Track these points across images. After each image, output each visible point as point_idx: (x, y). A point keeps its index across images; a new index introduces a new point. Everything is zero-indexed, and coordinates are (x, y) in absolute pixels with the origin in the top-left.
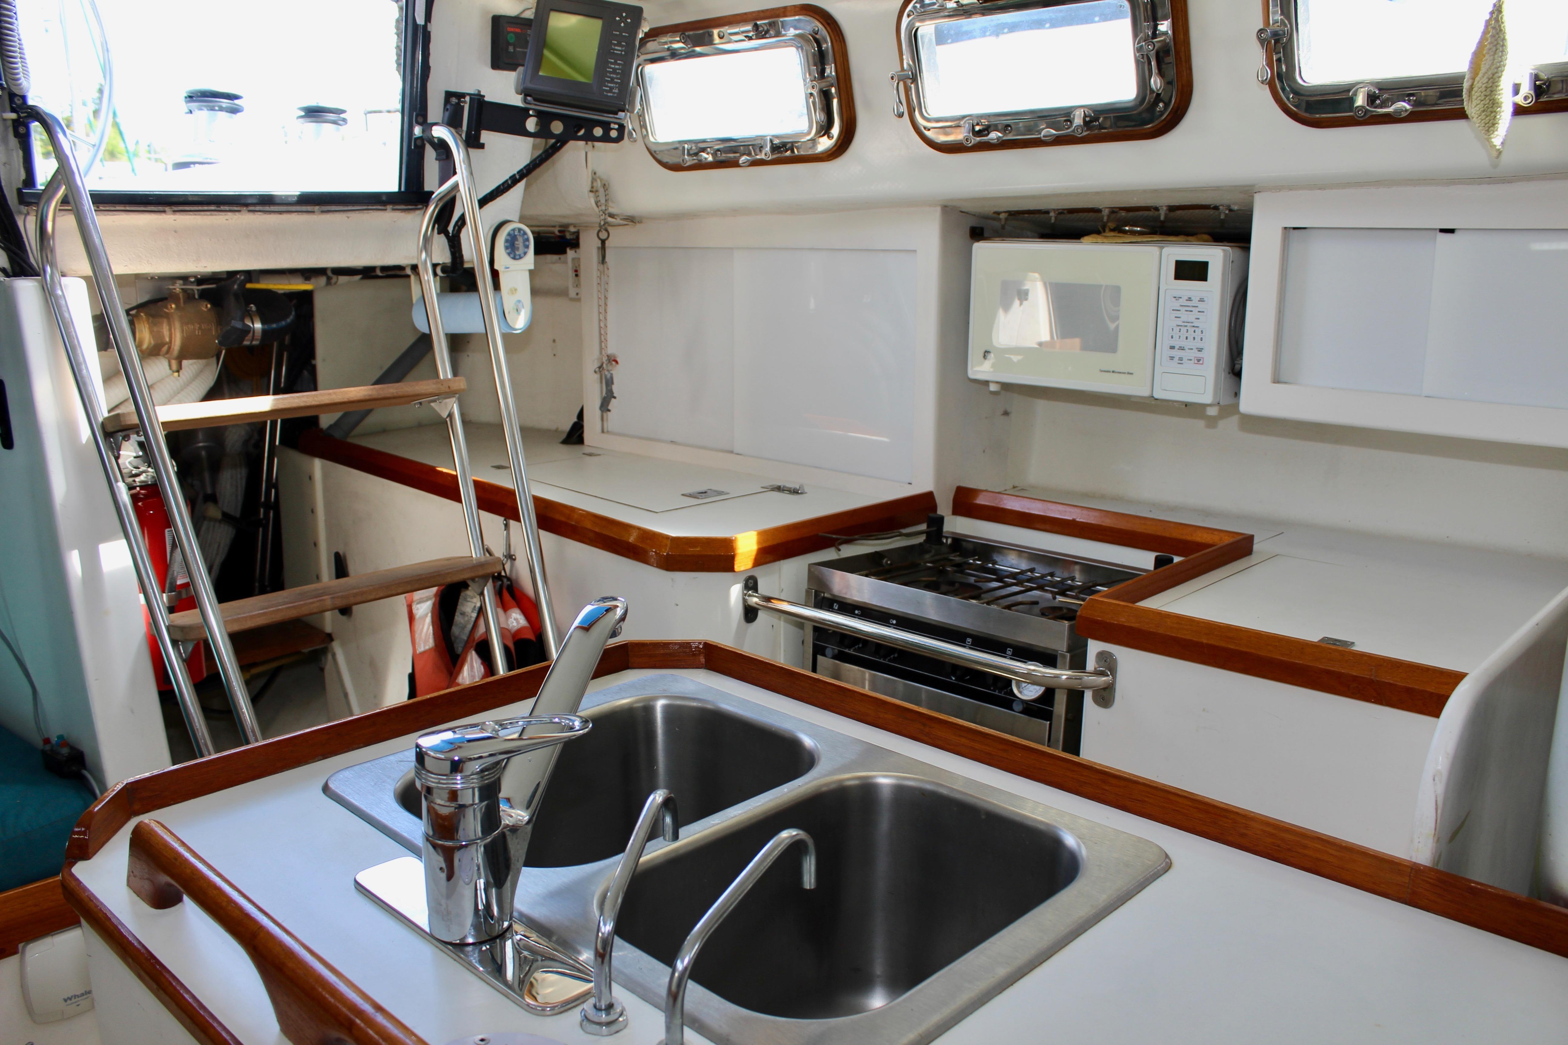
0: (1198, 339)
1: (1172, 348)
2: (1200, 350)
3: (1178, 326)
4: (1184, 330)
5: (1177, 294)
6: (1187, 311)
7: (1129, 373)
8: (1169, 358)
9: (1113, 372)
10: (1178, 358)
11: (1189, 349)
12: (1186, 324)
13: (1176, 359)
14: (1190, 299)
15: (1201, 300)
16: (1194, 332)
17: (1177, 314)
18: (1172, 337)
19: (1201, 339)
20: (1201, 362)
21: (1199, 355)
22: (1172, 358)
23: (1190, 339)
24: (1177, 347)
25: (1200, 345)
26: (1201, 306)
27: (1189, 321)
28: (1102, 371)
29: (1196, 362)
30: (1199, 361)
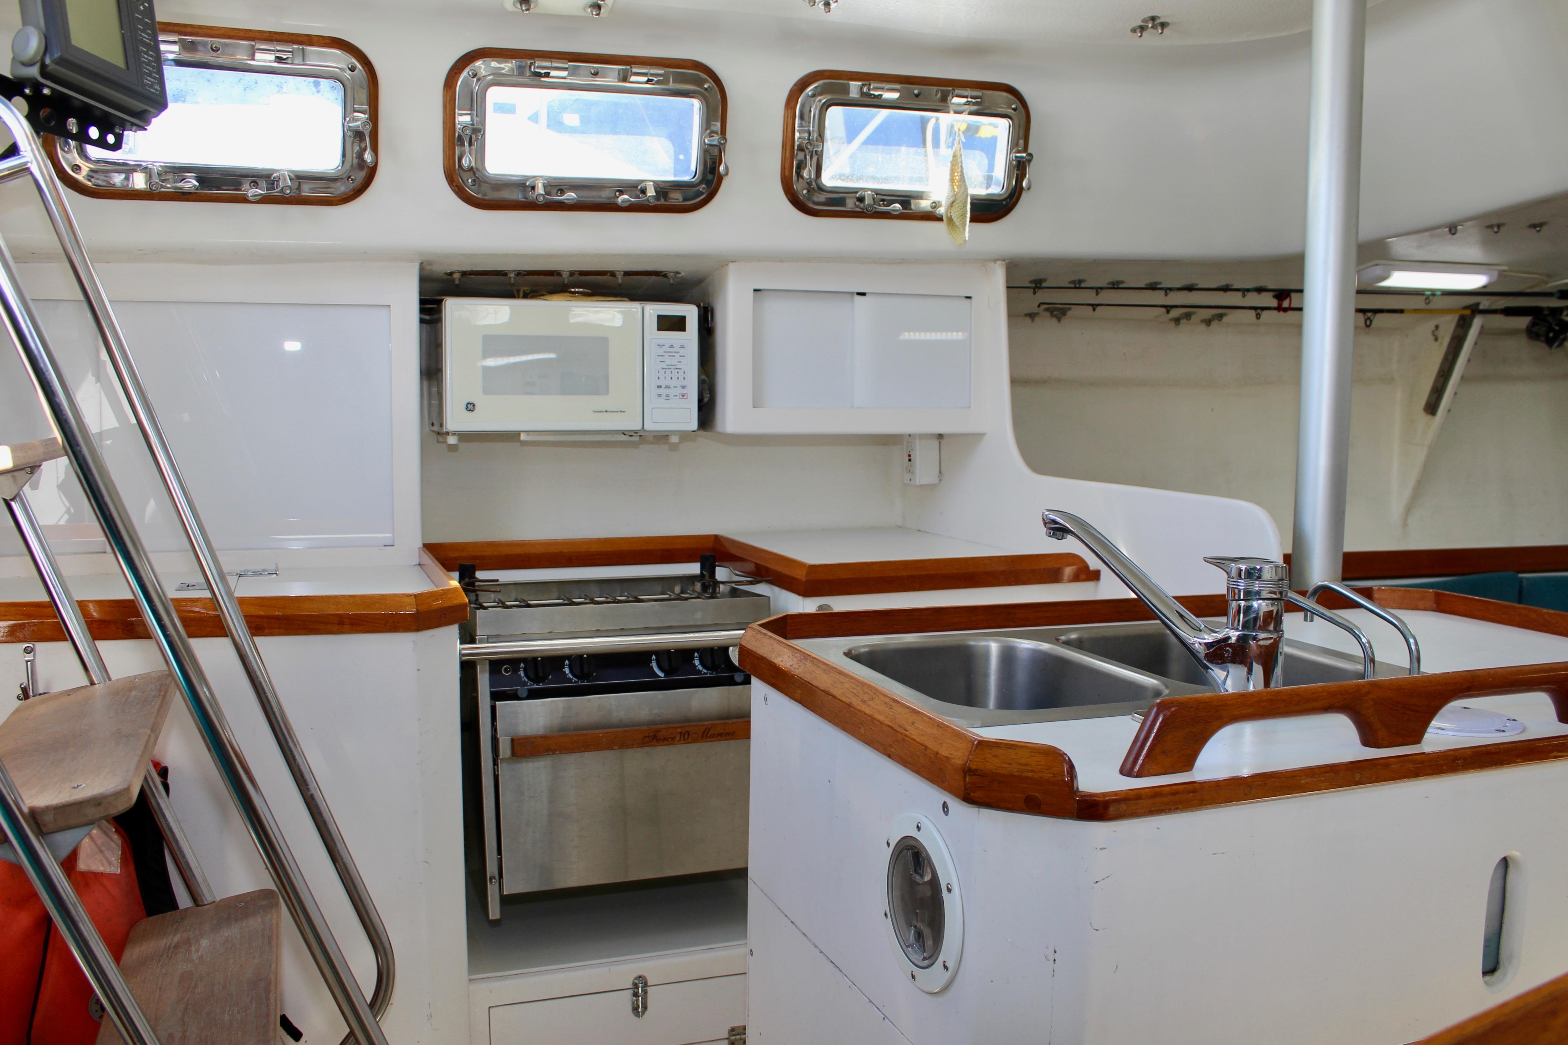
0: (681, 378)
1: (659, 387)
2: (683, 387)
3: (663, 368)
4: (668, 372)
5: (661, 342)
6: (670, 356)
7: (621, 411)
8: (657, 396)
9: (606, 411)
10: (665, 396)
11: (674, 387)
12: (670, 367)
13: (664, 396)
14: (672, 346)
15: (682, 347)
16: (678, 373)
17: (662, 359)
18: (659, 378)
19: (684, 379)
20: (685, 397)
21: (684, 391)
22: (660, 396)
23: (675, 378)
24: (664, 386)
25: (684, 383)
26: (682, 351)
27: (673, 364)
28: (595, 412)
29: (681, 397)
30: (683, 396)
